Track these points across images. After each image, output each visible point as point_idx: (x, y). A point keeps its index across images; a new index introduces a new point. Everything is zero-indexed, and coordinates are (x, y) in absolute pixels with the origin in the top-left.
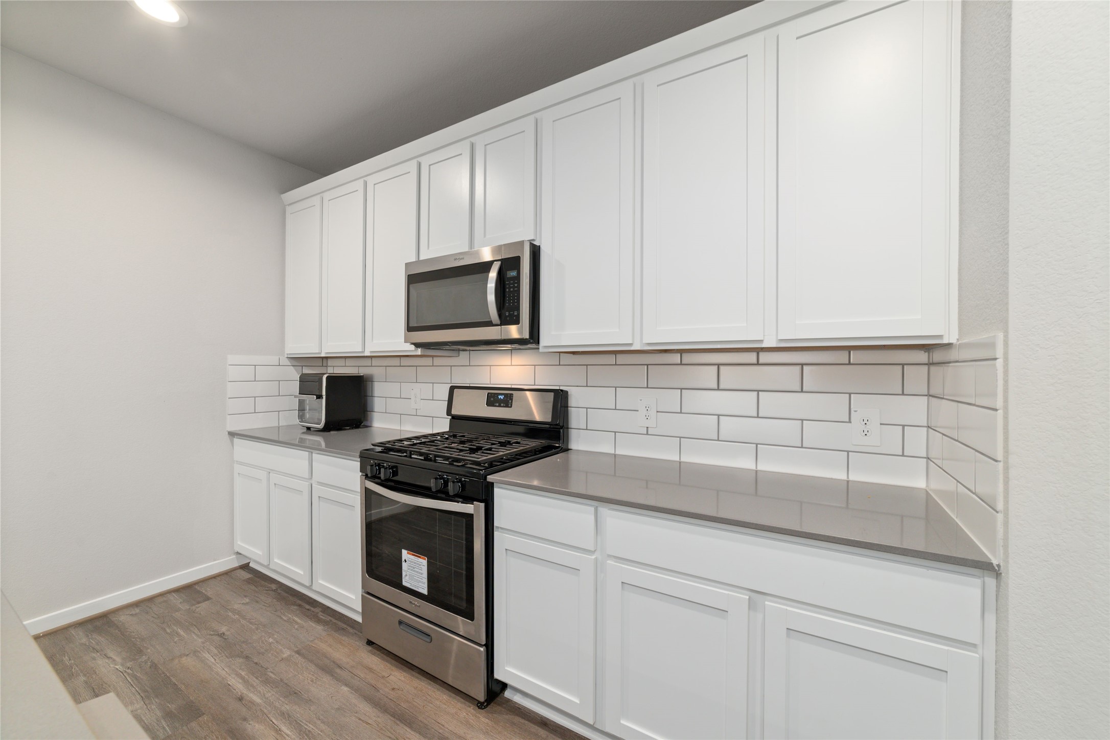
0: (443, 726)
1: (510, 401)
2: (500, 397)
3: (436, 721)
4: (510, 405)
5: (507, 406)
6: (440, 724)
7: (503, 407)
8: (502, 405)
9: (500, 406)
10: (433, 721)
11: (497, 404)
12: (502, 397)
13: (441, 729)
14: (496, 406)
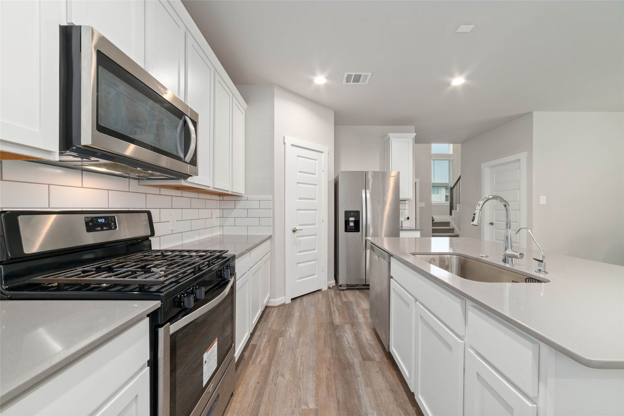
0: (250, 402)
1: (113, 224)
2: (100, 220)
3: (248, 407)
4: (113, 228)
5: (110, 229)
6: (249, 405)
7: (107, 230)
8: (105, 228)
9: (102, 230)
10: (249, 409)
11: (99, 229)
12: (103, 221)
13: (252, 402)
14: (98, 231)
